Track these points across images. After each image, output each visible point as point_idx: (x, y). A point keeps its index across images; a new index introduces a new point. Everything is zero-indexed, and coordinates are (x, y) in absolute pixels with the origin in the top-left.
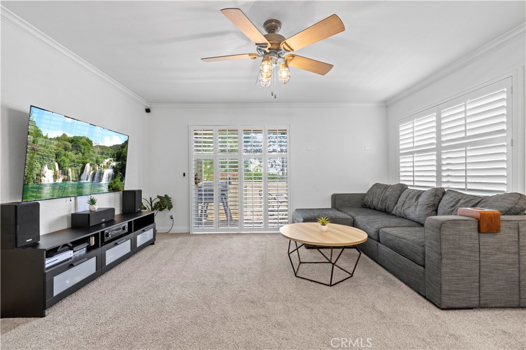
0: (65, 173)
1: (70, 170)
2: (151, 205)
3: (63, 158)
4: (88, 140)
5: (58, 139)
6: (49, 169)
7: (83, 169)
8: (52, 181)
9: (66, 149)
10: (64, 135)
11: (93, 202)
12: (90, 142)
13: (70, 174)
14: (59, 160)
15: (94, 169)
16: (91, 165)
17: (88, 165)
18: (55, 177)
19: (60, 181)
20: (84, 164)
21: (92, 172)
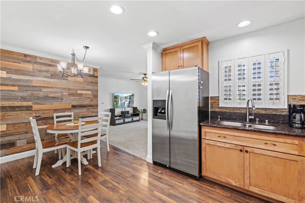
11: (125, 109)
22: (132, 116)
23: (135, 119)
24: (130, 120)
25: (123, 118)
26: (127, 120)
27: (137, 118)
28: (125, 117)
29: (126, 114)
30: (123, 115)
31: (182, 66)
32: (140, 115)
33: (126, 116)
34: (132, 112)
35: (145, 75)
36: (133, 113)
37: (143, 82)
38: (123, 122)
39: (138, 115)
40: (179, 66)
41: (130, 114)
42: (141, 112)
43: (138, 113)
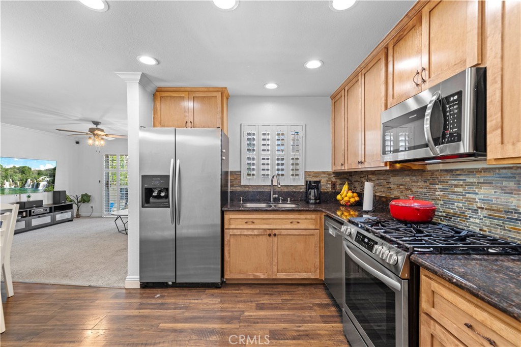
0: (16, 183)
1: (18, 182)
2: (77, 200)
3: (14, 177)
4: (29, 168)
5: (11, 168)
6: (7, 181)
7: (26, 182)
8: (9, 187)
9: (16, 172)
10: (14, 167)
11: (29, 197)
12: (30, 169)
13: (19, 184)
14: (12, 177)
15: (33, 182)
16: (31, 180)
17: (29, 180)
18: (10, 185)
19: (13, 187)
20: (27, 180)
21: (32, 184)
22: (51, 212)
23: (59, 216)
24: (47, 219)
25: (26, 216)
26: (35, 222)
27: (67, 215)
28: (30, 215)
29: (32, 207)
30: (26, 211)
31: (191, 123)
32: (75, 207)
33: (35, 213)
34: (51, 202)
35: (96, 123)
36: (54, 203)
37: (90, 138)
38: (24, 227)
39: (69, 207)
40: (187, 122)
41: (44, 206)
42: (76, 201)
43: (68, 203)
